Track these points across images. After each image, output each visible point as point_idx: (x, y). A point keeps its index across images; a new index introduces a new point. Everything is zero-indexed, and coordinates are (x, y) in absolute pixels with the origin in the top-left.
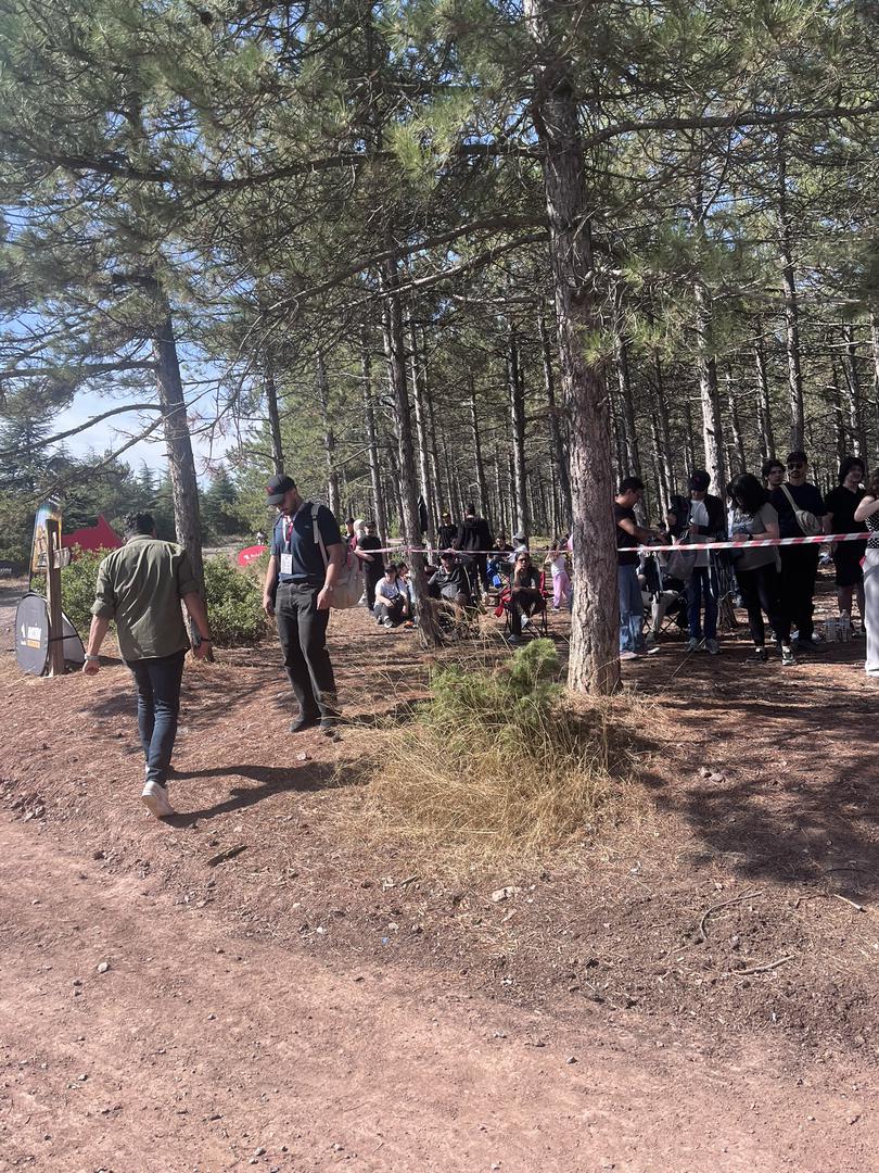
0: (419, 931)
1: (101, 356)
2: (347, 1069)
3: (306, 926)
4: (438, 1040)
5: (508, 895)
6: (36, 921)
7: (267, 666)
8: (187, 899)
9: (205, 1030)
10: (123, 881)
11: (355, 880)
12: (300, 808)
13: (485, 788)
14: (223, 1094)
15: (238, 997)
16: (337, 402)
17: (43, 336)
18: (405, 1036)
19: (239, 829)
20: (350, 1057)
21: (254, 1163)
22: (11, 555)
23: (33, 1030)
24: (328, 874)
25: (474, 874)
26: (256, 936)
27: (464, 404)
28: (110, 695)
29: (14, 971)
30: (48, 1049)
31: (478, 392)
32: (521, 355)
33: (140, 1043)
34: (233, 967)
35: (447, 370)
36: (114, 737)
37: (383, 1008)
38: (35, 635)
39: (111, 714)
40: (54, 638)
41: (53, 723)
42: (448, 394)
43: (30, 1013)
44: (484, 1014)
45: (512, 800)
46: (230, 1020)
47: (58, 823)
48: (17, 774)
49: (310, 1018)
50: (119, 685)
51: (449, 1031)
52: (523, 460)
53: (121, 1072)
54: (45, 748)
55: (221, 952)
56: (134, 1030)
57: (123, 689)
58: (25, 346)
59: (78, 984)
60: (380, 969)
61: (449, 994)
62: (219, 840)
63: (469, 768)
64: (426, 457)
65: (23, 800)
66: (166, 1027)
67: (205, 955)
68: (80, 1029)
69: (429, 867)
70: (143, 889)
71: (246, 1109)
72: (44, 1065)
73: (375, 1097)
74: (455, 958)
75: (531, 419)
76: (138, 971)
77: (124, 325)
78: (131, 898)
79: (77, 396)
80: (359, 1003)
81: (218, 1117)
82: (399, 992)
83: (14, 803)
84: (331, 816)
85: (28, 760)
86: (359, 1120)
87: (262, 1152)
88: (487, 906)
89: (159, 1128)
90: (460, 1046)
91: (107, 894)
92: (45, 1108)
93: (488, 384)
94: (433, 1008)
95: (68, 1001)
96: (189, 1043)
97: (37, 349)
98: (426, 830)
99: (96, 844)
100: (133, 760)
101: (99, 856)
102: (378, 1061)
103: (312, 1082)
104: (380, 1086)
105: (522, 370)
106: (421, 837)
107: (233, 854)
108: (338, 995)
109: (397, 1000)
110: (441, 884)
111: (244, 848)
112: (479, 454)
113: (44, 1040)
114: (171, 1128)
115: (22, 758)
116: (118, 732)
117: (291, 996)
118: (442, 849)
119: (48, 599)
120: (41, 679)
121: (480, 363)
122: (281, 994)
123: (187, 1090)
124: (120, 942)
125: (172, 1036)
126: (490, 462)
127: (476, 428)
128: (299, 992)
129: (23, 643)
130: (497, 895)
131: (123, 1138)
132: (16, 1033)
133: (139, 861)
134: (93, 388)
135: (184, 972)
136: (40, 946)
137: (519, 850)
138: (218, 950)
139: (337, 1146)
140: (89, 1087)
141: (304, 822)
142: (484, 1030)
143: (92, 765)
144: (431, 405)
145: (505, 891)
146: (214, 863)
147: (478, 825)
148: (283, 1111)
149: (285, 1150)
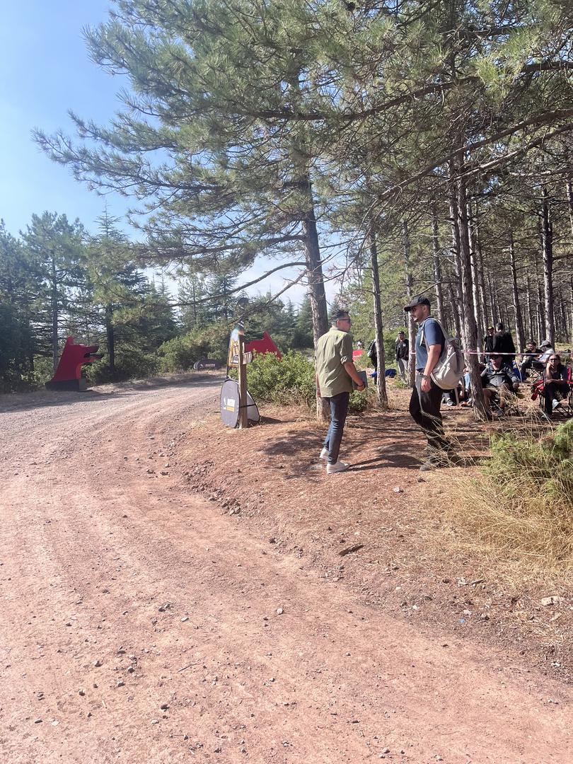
0: (487, 618)
1: (273, 234)
2: (442, 706)
3: (406, 604)
4: (506, 698)
5: (554, 602)
6: (240, 577)
7: (369, 428)
8: (326, 575)
9: (345, 662)
10: (287, 558)
11: (438, 577)
12: (398, 524)
13: (533, 523)
14: (359, 707)
15: (365, 644)
16: (416, 254)
17: (239, 224)
18: (481, 691)
19: (357, 533)
20: (444, 698)
21: (382, 757)
22: (215, 356)
23: (242, 644)
24: (419, 570)
25: (526, 583)
26: (372, 605)
27: (504, 250)
28: (275, 442)
29: (230, 606)
30: (251, 658)
31: (516, 241)
32: (551, 213)
33: (305, 663)
34: (359, 623)
35: (493, 227)
36: (278, 468)
37: (464, 668)
38: (232, 404)
39: (275, 454)
40: (243, 406)
41: (243, 457)
42: (494, 244)
43: (239, 633)
44: (539, 685)
45: (554, 534)
46: (360, 658)
47: (248, 518)
48: (224, 487)
49: (413, 666)
50: (280, 436)
51: (514, 693)
52: (551, 288)
53: (294, 680)
54: (239, 472)
55: (351, 612)
56: (301, 654)
57: (282, 438)
58: (229, 231)
59: (266, 619)
60: (460, 641)
61: (512, 667)
62: (346, 539)
63: (520, 507)
64: (477, 288)
65: (229, 502)
66: (320, 656)
67: (340, 613)
68: (269, 648)
69: (492, 574)
70: (300, 565)
71: (375, 720)
72: (249, 668)
73: (463, 729)
74: (515, 642)
75: (558, 258)
76: (300, 616)
77: (287, 213)
78: (293, 571)
79: (256, 259)
80: (446, 662)
81: (357, 722)
82: (474, 659)
83: (223, 503)
84: (419, 531)
85: (230, 479)
86: (452, 742)
87: (387, 752)
88: (537, 608)
89: (320, 721)
90: (523, 704)
91: (278, 565)
92: (251, 696)
93: (523, 235)
94: (501, 675)
95: (261, 629)
96: (335, 668)
97: (236, 233)
98: (488, 548)
99: (270, 533)
100: (290, 483)
101: (272, 541)
102: (462, 705)
103: (418, 710)
104: (466, 722)
105: (551, 224)
106: (485, 553)
107: (355, 549)
108: (431, 654)
109: (473, 666)
110: (501, 587)
111: (362, 547)
112: (515, 284)
113: (248, 652)
114: (327, 723)
115: (227, 477)
116: (280, 465)
117: (399, 649)
118: (500, 563)
119: (239, 383)
120: (235, 430)
121: (518, 220)
122: (392, 647)
123: (336, 700)
124: (288, 597)
125: (324, 662)
126: (523, 290)
127: (513, 266)
128: (404, 647)
129: (225, 408)
130: (545, 601)
131: (298, 724)
132: (232, 644)
133: (296, 547)
134: (265, 254)
135: (328, 622)
136: (243, 592)
137: (561, 570)
138: (349, 611)
139: (438, 757)
140: (276, 686)
141: (401, 533)
142: (541, 696)
143: (266, 485)
144: (480, 252)
145: (552, 599)
146: (343, 553)
147: (528, 548)
148: (399, 726)
149: (403, 753)
